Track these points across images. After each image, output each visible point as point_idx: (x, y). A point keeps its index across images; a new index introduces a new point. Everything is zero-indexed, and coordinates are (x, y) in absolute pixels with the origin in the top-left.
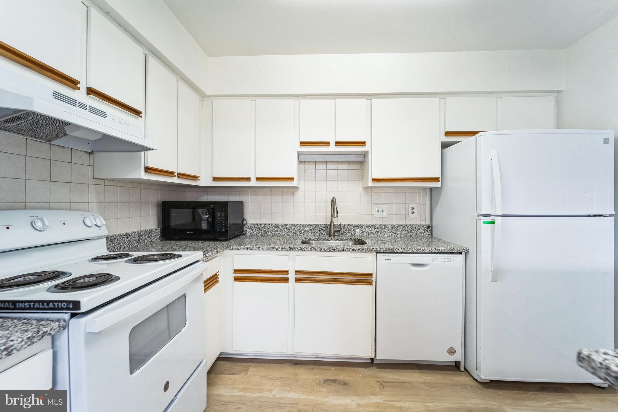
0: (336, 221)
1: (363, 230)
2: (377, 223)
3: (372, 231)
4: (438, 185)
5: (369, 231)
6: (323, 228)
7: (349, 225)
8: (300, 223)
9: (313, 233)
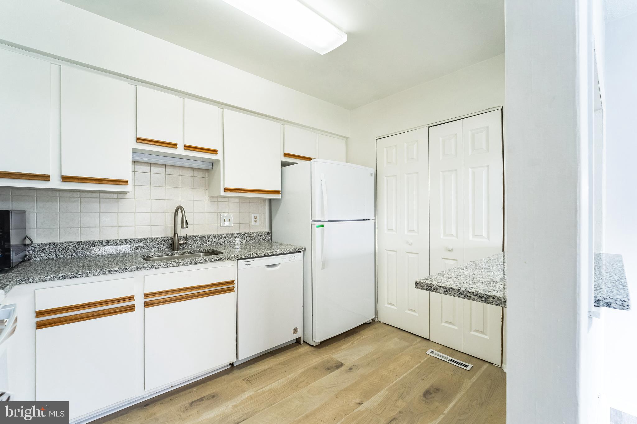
0: (182, 233)
1: (210, 240)
2: (224, 232)
3: (220, 241)
4: (278, 197)
5: (216, 241)
6: (163, 242)
7: (194, 236)
8: (130, 238)
9: (149, 248)
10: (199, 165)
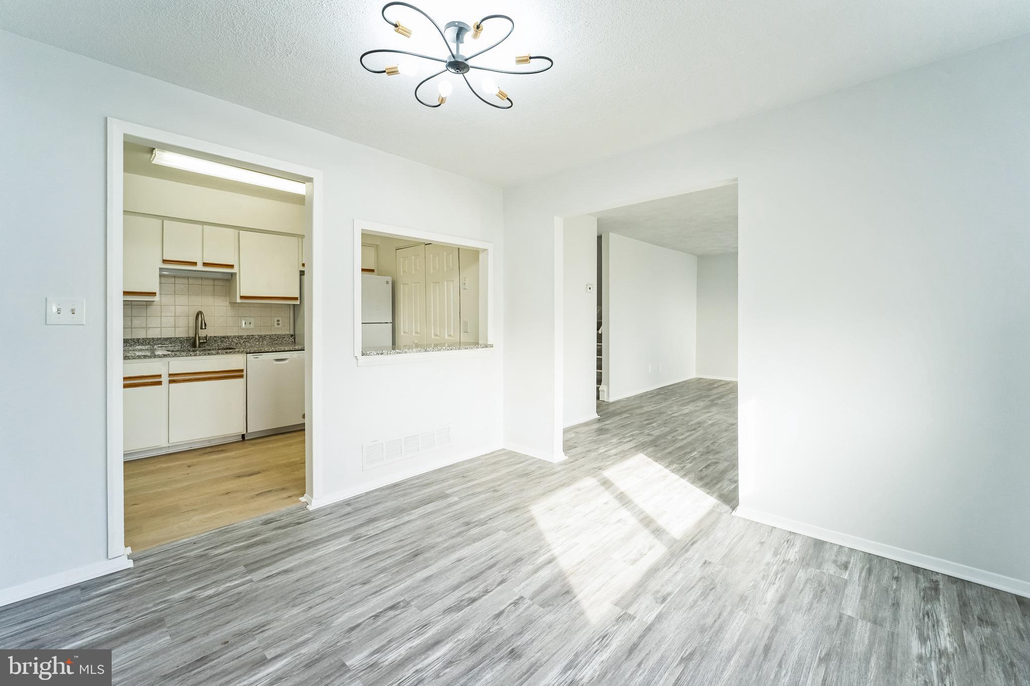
0: (202, 333)
1: (231, 341)
2: (245, 333)
3: (240, 342)
4: (298, 302)
5: (237, 342)
6: (185, 341)
7: (215, 337)
10: (220, 276)
